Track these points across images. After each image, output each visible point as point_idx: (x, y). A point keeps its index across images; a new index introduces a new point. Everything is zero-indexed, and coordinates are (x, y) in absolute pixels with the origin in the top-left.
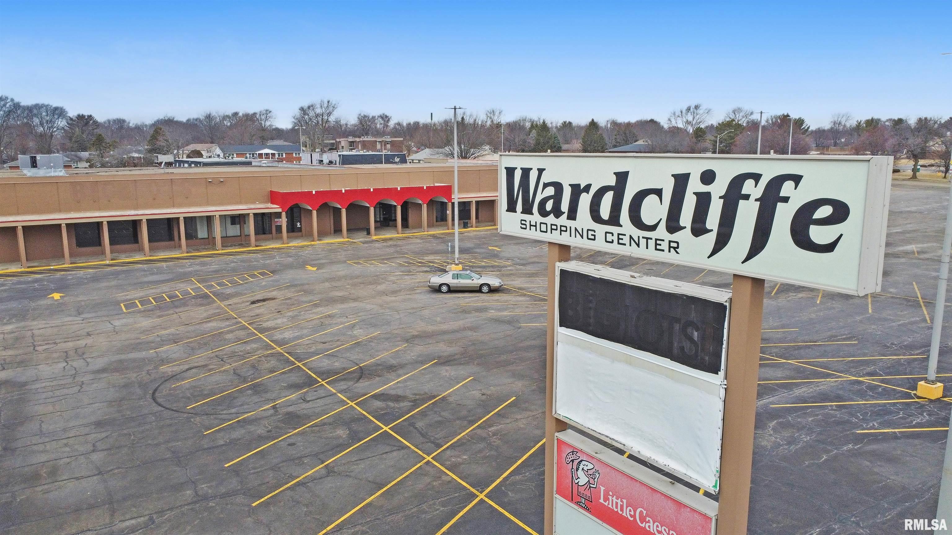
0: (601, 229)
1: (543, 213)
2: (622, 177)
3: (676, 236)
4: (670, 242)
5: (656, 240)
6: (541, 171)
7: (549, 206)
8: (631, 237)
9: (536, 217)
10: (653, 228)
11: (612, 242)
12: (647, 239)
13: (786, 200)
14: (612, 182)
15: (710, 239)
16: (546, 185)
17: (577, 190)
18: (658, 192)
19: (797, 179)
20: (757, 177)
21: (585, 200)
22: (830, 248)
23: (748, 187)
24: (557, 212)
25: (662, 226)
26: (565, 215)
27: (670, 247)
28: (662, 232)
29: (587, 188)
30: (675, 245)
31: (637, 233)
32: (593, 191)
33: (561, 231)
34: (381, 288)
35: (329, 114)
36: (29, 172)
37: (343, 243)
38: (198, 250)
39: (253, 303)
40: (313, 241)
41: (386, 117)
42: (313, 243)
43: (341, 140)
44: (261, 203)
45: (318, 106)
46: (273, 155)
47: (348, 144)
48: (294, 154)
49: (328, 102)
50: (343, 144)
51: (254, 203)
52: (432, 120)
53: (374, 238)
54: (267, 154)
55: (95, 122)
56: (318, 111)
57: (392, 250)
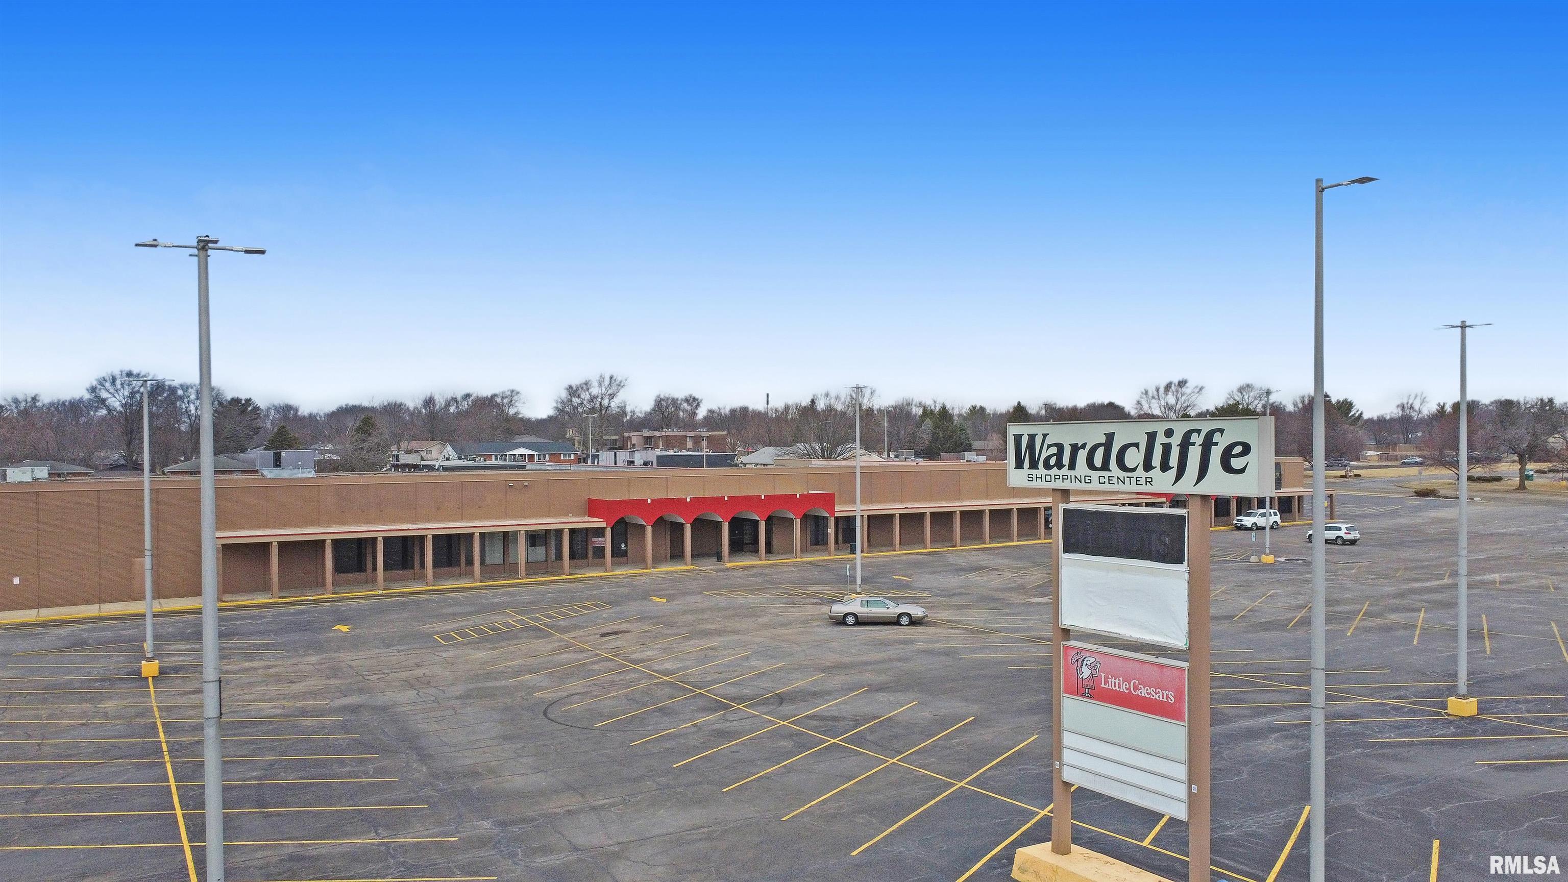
0: (1095, 475)
1: (1047, 466)
2: (1110, 437)
3: (1150, 474)
4: (1146, 478)
5: (1137, 478)
6: (1045, 436)
7: (1053, 461)
8: (1118, 478)
9: (1041, 471)
10: (1134, 470)
11: (1104, 483)
12: (1130, 478)
13: (1216, 444)
14: (1103, 440)
15: (1173, 473)
16: (1049, 446)
17: (1075, 449)
18: (1137, 445)
19: (1222, 431)
20: (1199, 431)
21: (1082, 455)
22: (1242, 471)
23: (1194, 438)
24: (1059, 465)
25: (1141, 467)
26: (1067, 467)
27: (1146, 482)
28: (1140, 472)
29: (1084, 446)
30: (1150, 480)
31: (1122, 474)
32: (1088, 448)
33: (1063, 479)
34: (764, 620)
35: (612, 396)
36: (270, 473)
37: (688, 571)
38: (494, 579)
39: (603, 635)
40: (646, 568)
41: (695, 399)
42: (646, 571)
43: (632, 434)
44: (574, 515)
45: (595, 384)
46: (531, 457)
47: (642, 441)
48: (562, 456)
49: (611, 378)
50: (634, 440)
51: (566, 515)
52: (768, 404)
53: (729, 565)
54: (521, 455)
55: (256, 409)
56: (595, 391)
57: (759, 579)
